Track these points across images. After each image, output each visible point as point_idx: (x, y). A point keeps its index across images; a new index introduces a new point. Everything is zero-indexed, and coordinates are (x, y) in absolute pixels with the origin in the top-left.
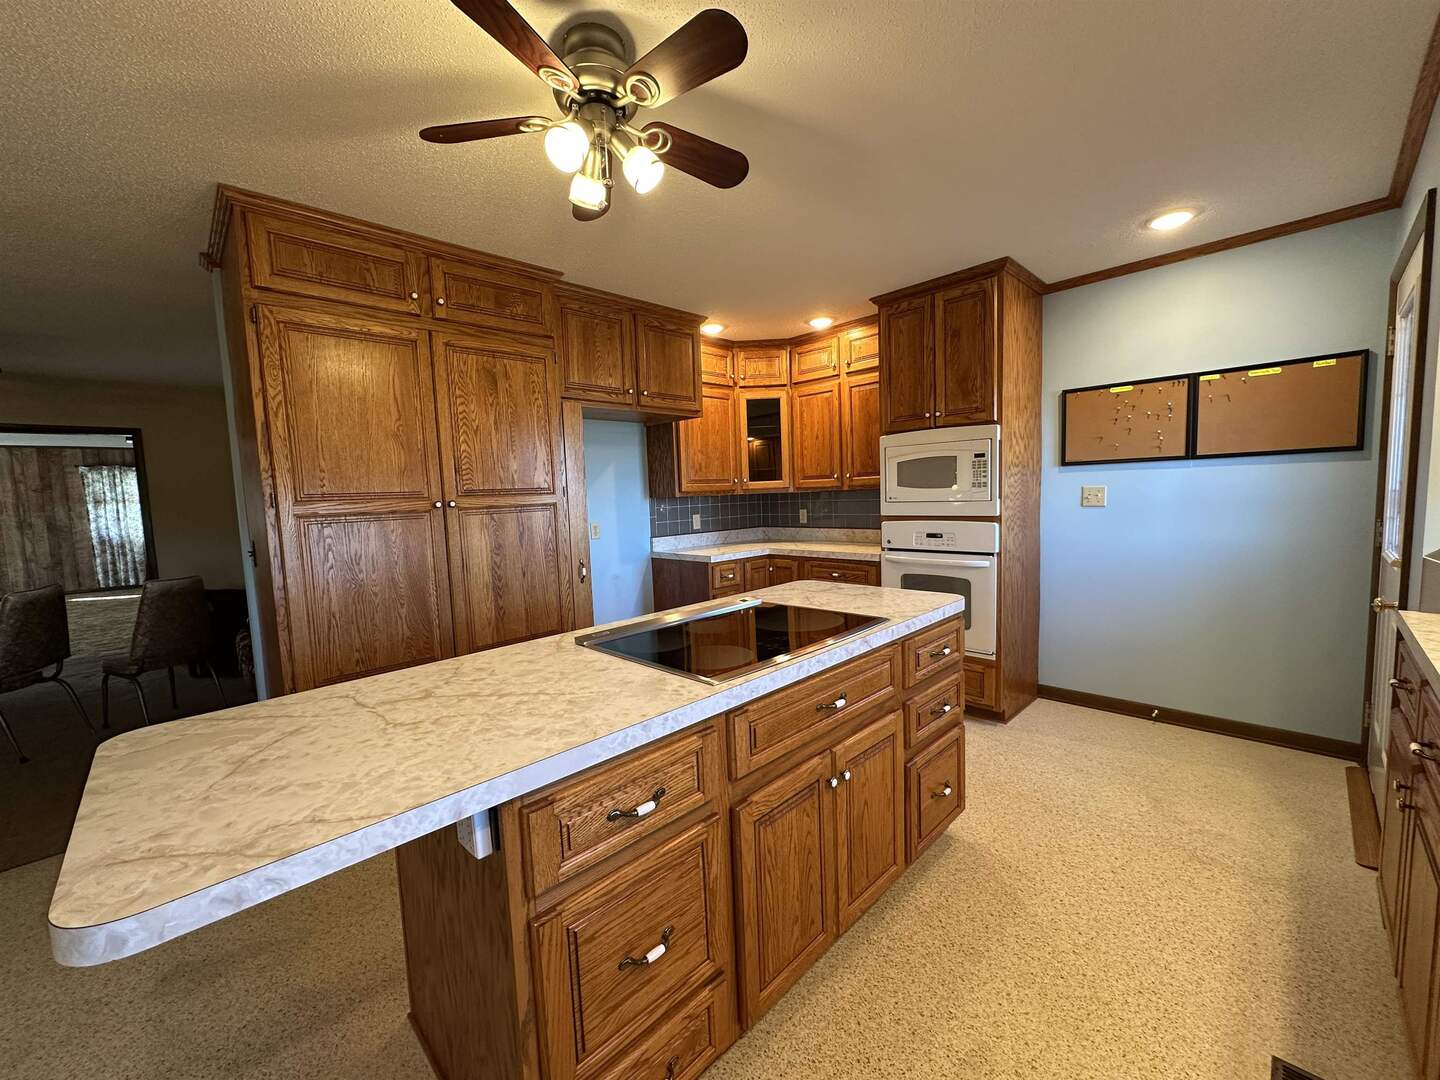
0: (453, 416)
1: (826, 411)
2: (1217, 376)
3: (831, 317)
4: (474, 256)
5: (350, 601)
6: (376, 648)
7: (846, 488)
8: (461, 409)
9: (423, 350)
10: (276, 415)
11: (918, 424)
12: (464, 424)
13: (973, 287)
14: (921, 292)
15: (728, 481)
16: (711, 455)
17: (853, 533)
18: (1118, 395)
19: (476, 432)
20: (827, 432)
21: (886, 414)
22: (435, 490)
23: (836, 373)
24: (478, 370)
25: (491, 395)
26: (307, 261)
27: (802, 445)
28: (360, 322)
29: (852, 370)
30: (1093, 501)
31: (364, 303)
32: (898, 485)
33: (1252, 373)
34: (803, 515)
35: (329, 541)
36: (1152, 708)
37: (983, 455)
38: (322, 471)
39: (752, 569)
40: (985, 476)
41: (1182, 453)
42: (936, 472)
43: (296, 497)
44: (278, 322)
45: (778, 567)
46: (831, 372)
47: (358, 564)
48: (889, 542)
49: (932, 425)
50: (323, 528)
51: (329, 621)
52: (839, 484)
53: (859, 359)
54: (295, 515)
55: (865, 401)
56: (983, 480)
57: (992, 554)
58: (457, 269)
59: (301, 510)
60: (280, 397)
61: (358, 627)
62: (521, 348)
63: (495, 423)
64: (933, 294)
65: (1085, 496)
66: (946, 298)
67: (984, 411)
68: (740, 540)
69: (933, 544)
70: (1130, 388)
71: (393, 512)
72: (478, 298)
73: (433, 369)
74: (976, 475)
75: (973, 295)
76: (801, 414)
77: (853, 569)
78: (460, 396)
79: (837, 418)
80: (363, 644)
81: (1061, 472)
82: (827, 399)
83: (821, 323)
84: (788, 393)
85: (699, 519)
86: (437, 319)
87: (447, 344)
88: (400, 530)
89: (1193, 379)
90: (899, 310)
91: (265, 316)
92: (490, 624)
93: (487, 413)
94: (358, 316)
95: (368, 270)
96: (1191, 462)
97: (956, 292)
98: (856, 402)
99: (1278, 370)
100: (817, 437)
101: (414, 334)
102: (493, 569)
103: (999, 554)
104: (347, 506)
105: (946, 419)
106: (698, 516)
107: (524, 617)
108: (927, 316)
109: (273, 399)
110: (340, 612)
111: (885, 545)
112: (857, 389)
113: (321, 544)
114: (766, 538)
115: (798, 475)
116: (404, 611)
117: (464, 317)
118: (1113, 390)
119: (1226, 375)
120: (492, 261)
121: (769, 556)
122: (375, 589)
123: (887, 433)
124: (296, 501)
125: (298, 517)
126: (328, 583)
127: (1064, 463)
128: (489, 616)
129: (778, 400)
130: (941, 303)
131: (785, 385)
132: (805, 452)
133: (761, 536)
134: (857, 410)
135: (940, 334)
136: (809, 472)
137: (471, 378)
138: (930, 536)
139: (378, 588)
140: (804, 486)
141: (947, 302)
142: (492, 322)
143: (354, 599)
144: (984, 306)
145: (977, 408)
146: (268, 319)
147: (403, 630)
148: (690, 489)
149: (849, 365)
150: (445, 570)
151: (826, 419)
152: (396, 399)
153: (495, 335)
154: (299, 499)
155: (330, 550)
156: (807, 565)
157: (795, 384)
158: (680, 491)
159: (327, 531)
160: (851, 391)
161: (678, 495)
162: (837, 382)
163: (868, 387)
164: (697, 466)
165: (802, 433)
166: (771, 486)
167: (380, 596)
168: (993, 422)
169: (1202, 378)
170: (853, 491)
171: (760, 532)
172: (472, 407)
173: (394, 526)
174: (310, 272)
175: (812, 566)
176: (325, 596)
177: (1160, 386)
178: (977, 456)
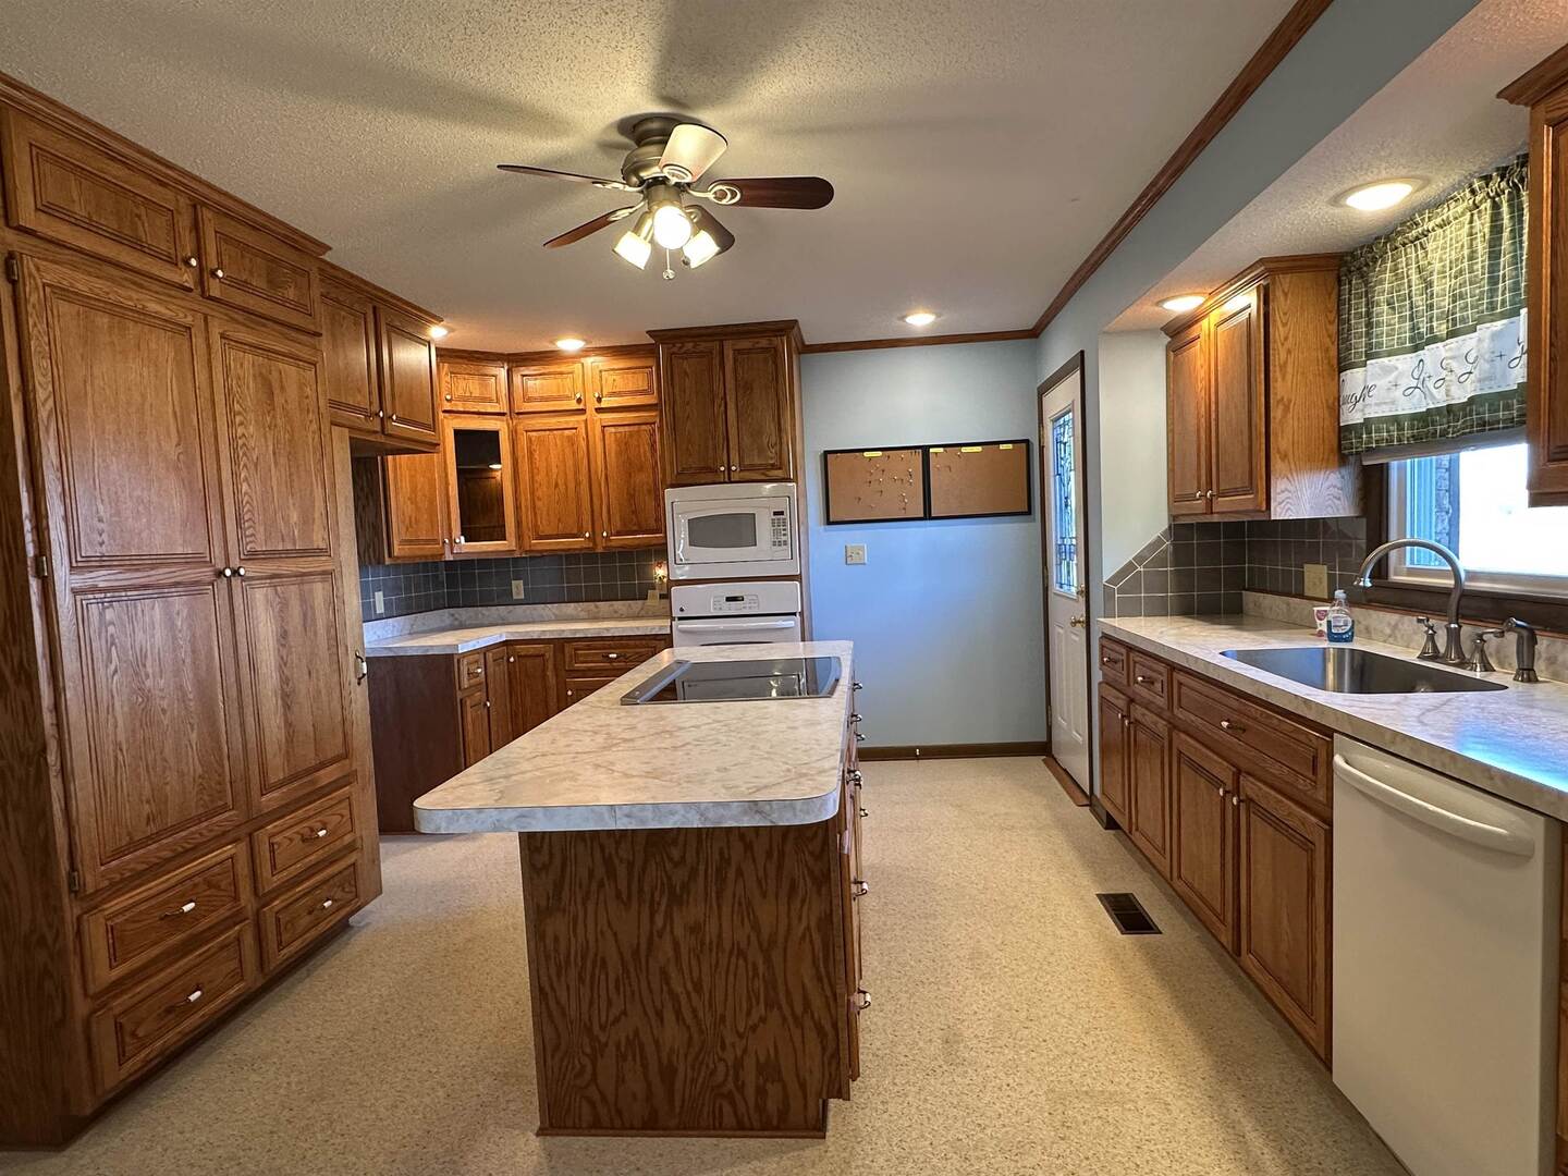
0: (232, 440)
1: (568, 451)
2: (941, 450)
3: (585, 340)
4: (242, 210)
5: (138, 724)
6: (166, 796)
7: (600, 550)
8: (240, 431)
9: (199, 341)
10: (47, 431)
11: (710, 477)
12: (245, 454)
13: (764, 343)
14: (710, 335)
15: (435, 541)
16: (420, 505)
17: (597, 607)
18: (870, 458)
19: (256, 465)
20: (571, 477)
21: (672, 464)
22: (218, 550)
23: (581, 406)
24: (254, 376)
25: (269, 412)
26: (76, 198)
27: (532, 493)
28: (135, 296)
29: (603, 405)
30: (856, 559)
31: (137, 265)
32: (690, 545)
33: (964, 449)
34: (518, 588)
35: (111, 629)
36: (914, 749)
37: (782, 513)
38: (100, 520)
39: (494, 661)
40: (784, 535)
41: (922, 515)
42: (732, 530)
43: (71, 562)
44: (44, 285)
45: (519, 656)
46: (574, 405)
47: (144, 666)
48: (682, 610)
49: (727, 480)
50: (104, 608)
51: (116, 757)
52: (591, 545)
53: (613, 394)
54: (72, 589)
55: (624, 445)
56: (784, 538)
57: (794, 614)
58: (231, 229)
59: (79, 581)
60: (50, 403)
61: (147, 766)
62: (295, 349)
63: (274, 454)
64: (722, 341)
65: (849, 554)
66: (737, 347)
67: (780, 468)
68: (425, 628)
69: (734, 608)
70: (880, 453)
71: (176, 584)
72: (251, 273)
73: (211, 370)
74: (776, 533)
75: (764, 350)
76: (531, 453)
77: (637, 646)
78: (239, 413)
79: (585, 461)
80: (153, 790)
81: (826, 530)
82: (568, 437)
83: (569, 344)
84: (508, 425)
85: (382, 598)
86: (211, 298)
87: (223, 336)
88: (186, 611)
89: (925, 449)
90: (683, 351)
91: (30, 275)
92: (280, 749)
93: (266, 438)
94: (126, 283)
95: (139, 216)
96: (928, 522)
97: (745, 344)
98: (612, 447)
99: (979, 449)
100: (557, 485)
101: (190, 319)
102: (281, 666)
103: (801, 614)
104: (128, 575)
105: (742, 474)
106: (381, 593)
107: (312, 734)
108: (716, 361)
109: (43, 405)
110: (127, 741)
111: (677, 613)
112: (613, 430)
113: (103, 635)
114: (456, 623)
115: (527, 533)
116: (194, 736)
117: (239, 298)
118: (866, 454)
119: (948, 449)
120: (259, 219)
121: (506, 643)
122: (165, 704)
123: (673, 486)
124: (71, 567)
125: (75, 592)
126: (113, 696)
127: (829, 522)
128: (279, 736)
129: (497, 433)
130: (731, 353)
131: (504, 414)
132: (539, 504)
133: (448, 621)
134: (613, 455)
135: (730, 384)
136: (545, 529)
137: (248, 388)
138: (729, 599)
139: (166, 701)
140: (540, 548)
141: (738, 352)
142: (264, 307)
143: (141, 721)
144: (775, 363)
145: (772, 465)
146: (34, 278)
147: (193, 766)
148: (403, 553)
149: (599, 400)
150: (232, 671)
151: (570, 463)
152: (175, 413)
153: (264, 325)
154: (74, 564)
155: (112, 644)
156: (568, 649)
157: (518, 414)
158: (390, 556)
159: (109, 615)
160: (603, 432)
161: (388, 561)
162: (583, 417)
163: (627, 429)
164: (407, 522)
165: (532, 478)
166: (485, 549)
167: (168, 713)
168: (788, 480)
169: (932, 450)
170: (609, 555)
171: (444, 615)
172: (251, 429)
173: (179, 603)
174: (80, 210)
175: (576, 649)
176: (110, 717)
177: (903, 454)
178: (775, 513)
